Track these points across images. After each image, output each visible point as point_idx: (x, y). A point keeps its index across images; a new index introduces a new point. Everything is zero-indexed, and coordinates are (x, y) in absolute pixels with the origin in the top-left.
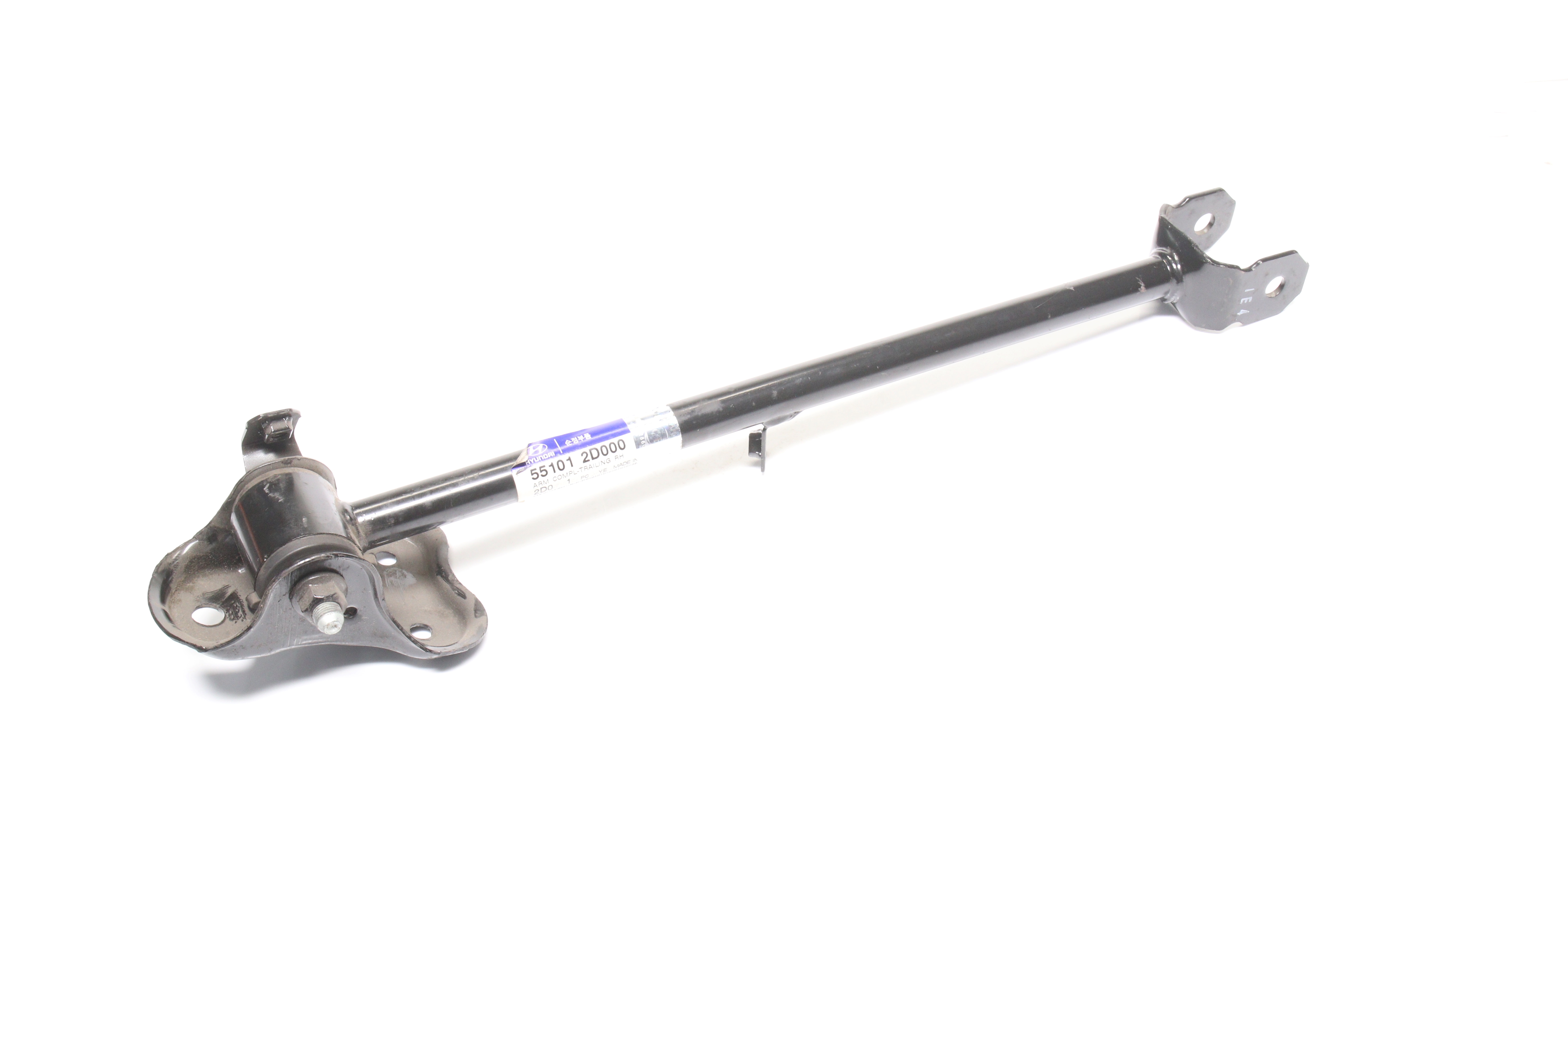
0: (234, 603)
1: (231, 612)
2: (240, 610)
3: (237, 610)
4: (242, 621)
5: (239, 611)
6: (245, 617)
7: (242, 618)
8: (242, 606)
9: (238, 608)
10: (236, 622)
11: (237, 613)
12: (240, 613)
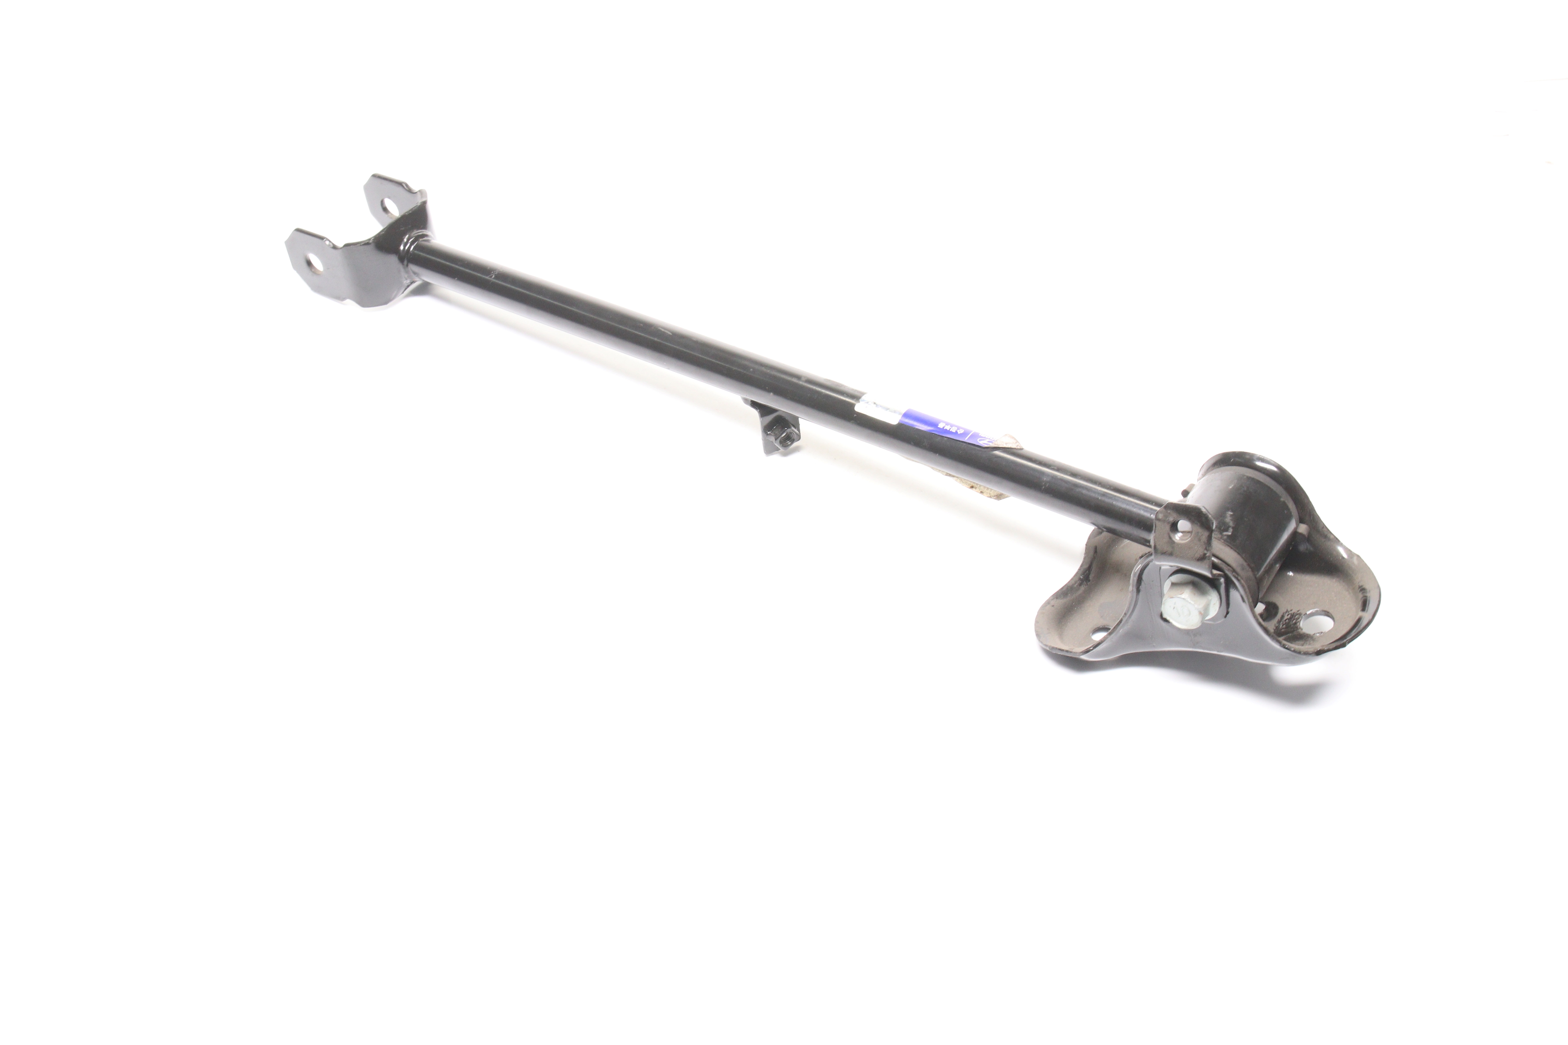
0: (1283, 629)
1: (1294, 621)
2: (1284, 619)
3: (1287, 621)
4: (1291, 610)
5: (1286, 620)
6: (1286, 612)
7: (1290, 612)
8: (1279, 622)
9: (1284, 623)
10: (1298, 611)
11: (1290, 619)
12: (1286, 617)
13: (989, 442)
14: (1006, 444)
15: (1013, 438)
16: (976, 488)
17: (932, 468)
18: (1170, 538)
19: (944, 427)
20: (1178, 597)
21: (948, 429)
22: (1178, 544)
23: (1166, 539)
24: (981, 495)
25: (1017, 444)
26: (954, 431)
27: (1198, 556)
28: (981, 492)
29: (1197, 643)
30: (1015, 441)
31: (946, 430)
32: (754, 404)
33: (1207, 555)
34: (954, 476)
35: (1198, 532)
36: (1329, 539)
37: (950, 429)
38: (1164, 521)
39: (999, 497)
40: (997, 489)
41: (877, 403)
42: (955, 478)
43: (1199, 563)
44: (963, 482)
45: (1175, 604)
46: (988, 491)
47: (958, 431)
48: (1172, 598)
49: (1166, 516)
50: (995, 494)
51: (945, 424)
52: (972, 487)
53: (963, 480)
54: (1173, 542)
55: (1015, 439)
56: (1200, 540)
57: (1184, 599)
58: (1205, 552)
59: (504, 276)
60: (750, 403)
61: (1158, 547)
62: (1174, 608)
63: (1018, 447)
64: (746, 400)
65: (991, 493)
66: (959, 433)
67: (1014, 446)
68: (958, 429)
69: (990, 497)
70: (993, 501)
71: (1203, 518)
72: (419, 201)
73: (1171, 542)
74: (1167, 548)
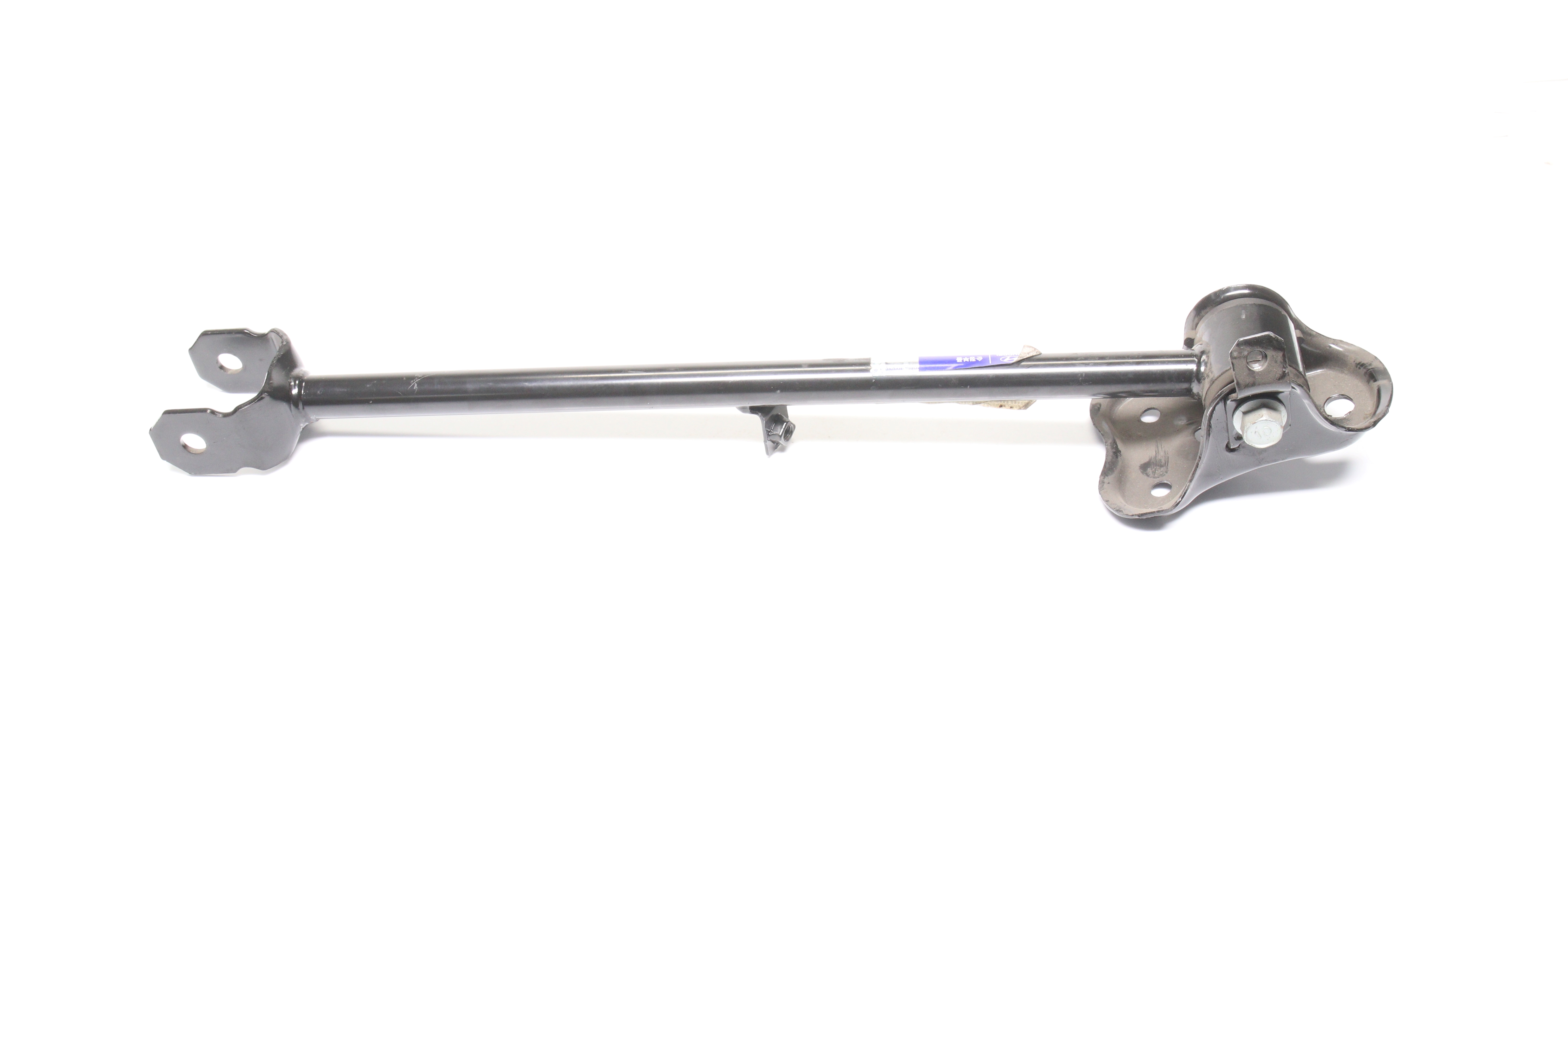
13: (1010, 358)
14: (1028, 354)
15: (1030, 347)
16: (1005, 406)
17: (958, 402)
18: (1249, 370)
19: (963, 361)
20: (1260, 421)
21: (968, 361)
22: (1258, 373)
23: (1246, 372)
24: (1011, 410)
25: (1036, 351)
26: (974, 360)
27: (1278, 376)
28: (1011, 407)
29: (1263, 459)
30: (1034, 349)
31: (966, 362)
32: (754, 410)
33: (1286, 372)
34: (980, 403)
35: (1273, 356)
36: (1314, 336)
37: (969, 360)
38: (1240, 358)
39: (1026, 406)
40: (1023, 399)
41: (888, 362)
42: (982, 404)
43: (1281, 381)
44: (991, 405)
45: (1256, 428)
46: (1017, 404)
47: (978, 359)
48: (1255, 423)
49: (1240, 353)
50: (1024, 404)
51: (961, 358)
52: (1001, 406)
53: (990, 403)
54: (1253, 372)
55: (1033, 347)
56: (1276, 362)
57: (1266, 420)
58: (1284, 370)
59: (428, 380)
60: (749, 410)
61: (1241, 382)
62: (1255, 433)
63: (1038, 353)
64: (743, 409)
65: (1019, 405)
66: (980, 360)
67: (1034, 354)
68: (976, 357)
69: (1020, 409)
70: (1023, 411)
71: (1274, 342)
72: (277, 344)
73: (1252, 373)
74: (1249, 380)
